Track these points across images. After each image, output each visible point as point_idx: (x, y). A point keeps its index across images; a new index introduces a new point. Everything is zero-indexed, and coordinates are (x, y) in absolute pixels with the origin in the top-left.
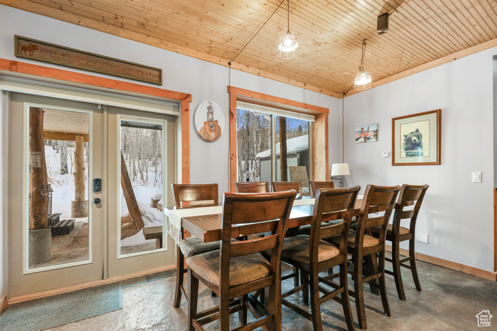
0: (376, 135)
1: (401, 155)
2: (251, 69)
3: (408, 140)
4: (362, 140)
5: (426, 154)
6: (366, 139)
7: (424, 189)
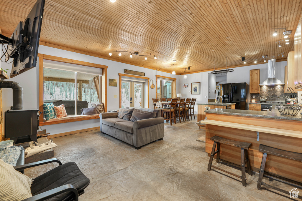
0: (188, 87)
1: (193, 92)
2: (160, 70)
3: (194, 88)
4: (184, 87)
5: (198, 92)
6: (186, 87)
7: (196, 99)
